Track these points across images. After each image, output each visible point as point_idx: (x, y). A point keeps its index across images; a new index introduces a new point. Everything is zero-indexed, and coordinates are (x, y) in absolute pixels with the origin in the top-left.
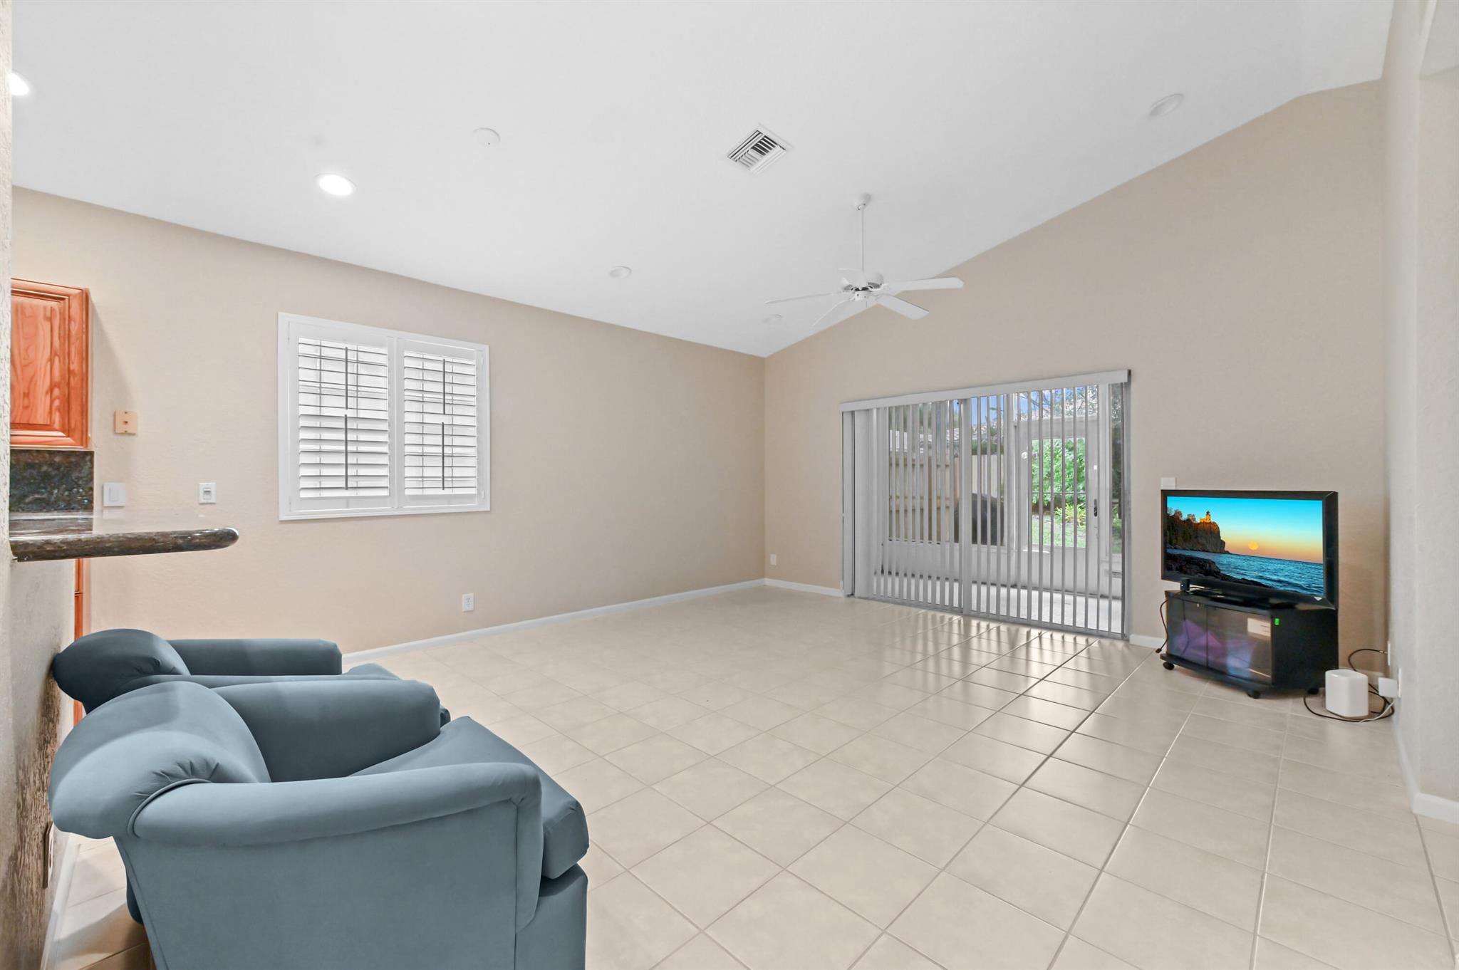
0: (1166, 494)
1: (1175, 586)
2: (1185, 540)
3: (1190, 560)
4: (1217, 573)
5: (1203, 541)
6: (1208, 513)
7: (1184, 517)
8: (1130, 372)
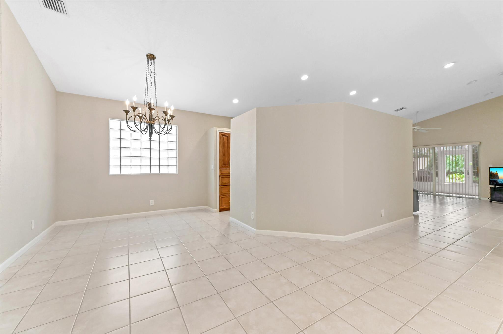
0: (490, 168)
1: (493, 186)
2: (493, 177)
3: (494, 181)
4: (498, 183)
5: (496, 177)
6: (497, 172)
7: (493, 173)
8: (480, 142)
